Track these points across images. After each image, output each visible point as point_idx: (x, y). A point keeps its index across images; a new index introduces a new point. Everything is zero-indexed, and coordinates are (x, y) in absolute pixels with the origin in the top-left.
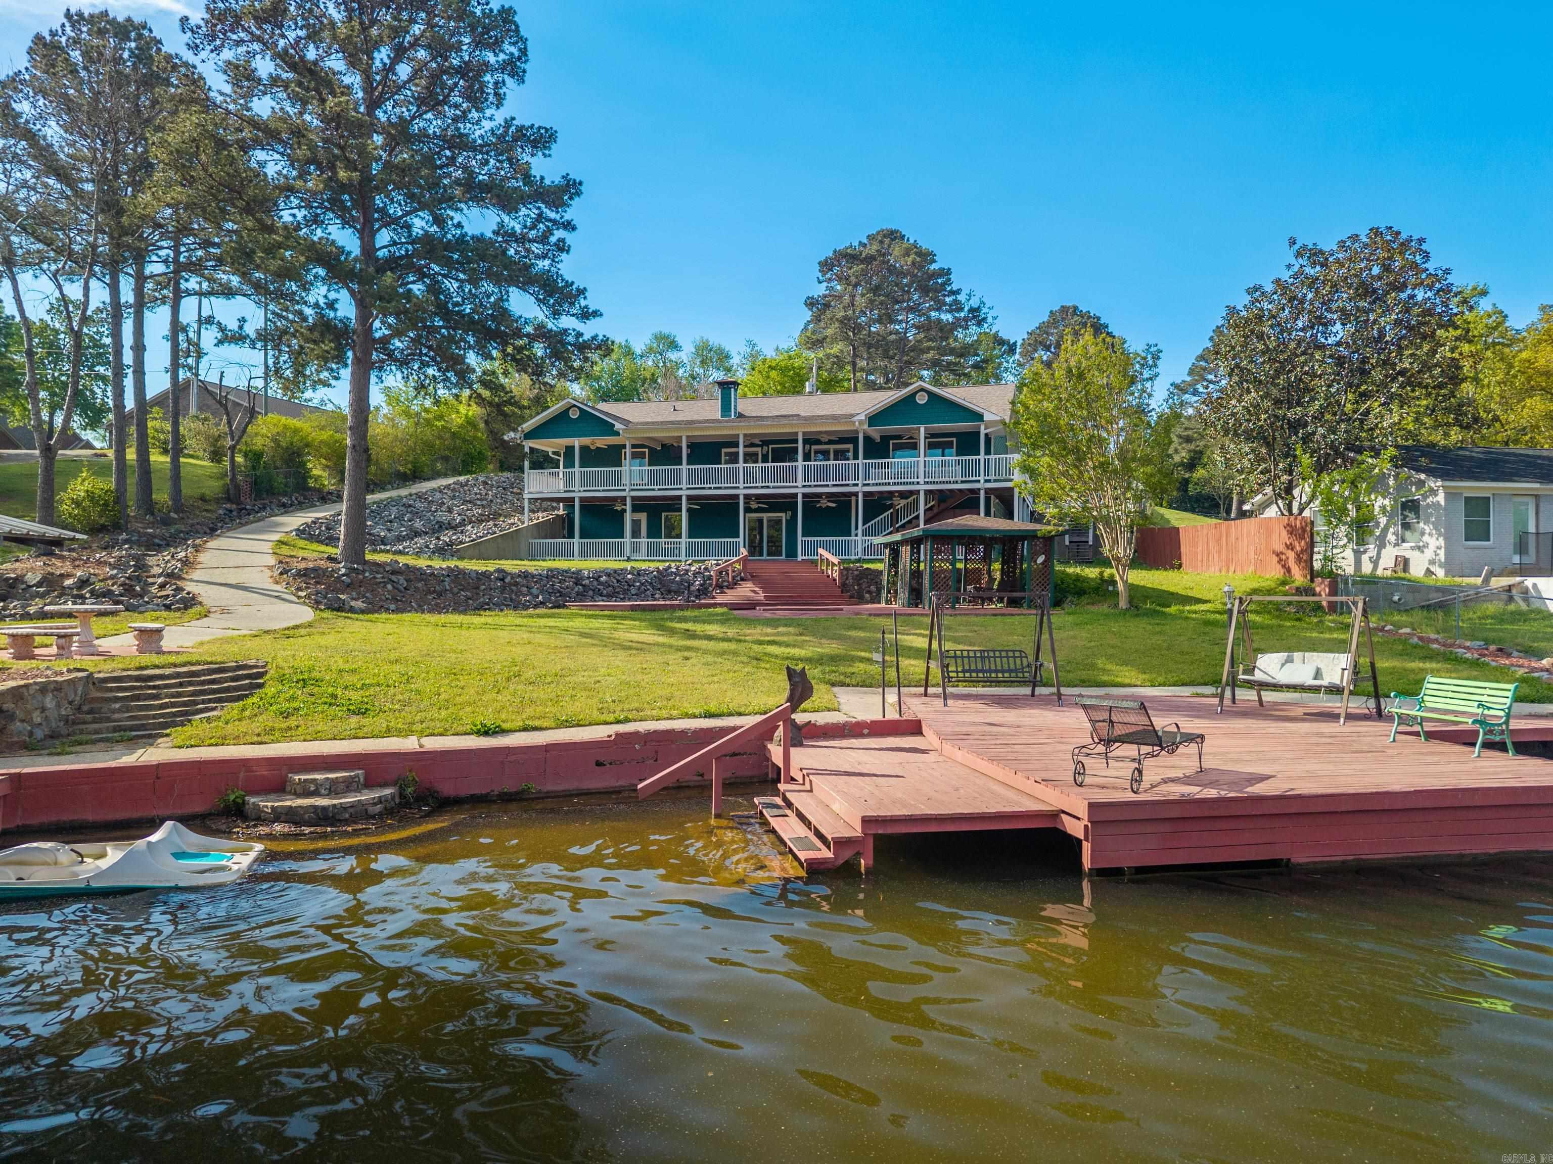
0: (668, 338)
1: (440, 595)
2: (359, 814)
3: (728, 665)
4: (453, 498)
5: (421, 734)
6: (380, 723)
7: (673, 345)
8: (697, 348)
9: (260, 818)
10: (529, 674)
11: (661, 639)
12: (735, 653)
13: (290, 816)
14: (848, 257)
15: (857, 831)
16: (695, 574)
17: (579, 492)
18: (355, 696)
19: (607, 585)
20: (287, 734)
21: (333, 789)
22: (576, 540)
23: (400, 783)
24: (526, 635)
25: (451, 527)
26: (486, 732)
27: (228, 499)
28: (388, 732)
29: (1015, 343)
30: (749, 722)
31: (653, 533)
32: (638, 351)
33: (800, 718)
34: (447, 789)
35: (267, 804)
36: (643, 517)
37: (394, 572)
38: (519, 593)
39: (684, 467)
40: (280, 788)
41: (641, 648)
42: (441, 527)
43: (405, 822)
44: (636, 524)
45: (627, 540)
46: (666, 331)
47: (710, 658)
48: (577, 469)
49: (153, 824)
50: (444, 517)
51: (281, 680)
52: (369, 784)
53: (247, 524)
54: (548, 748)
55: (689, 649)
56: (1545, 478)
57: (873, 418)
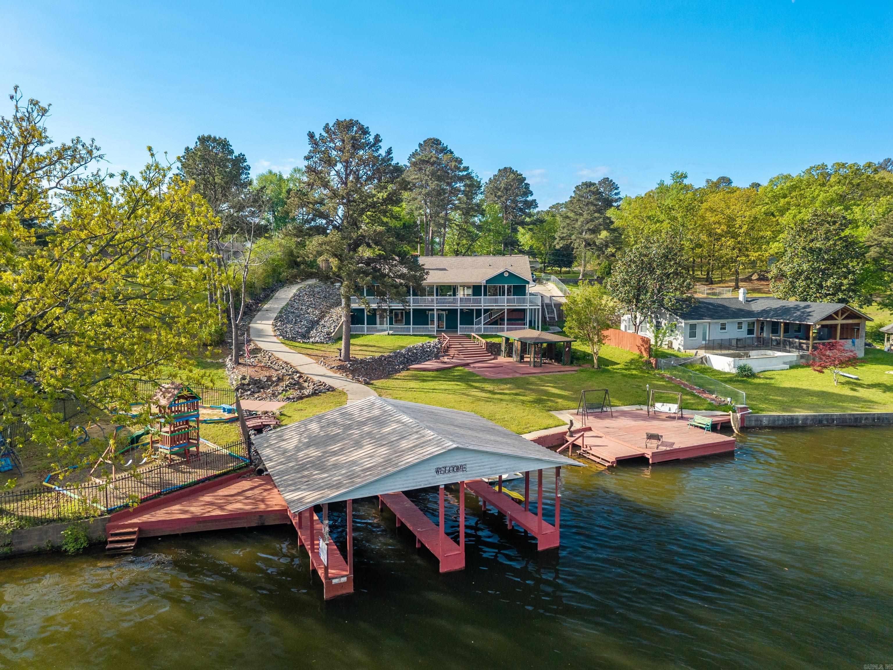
4: (302, 305)
15: (614, 460)
16: (433, 347)
19: (411, 356)
22: (365, 326)
25: (317, 323)
31: (391, 322)
37: (361, 363)
42: (313, 323)
45: (387, 326)
48: (365, 297)
50: (309, 317)
56: (712, 317)
57: (487, 281)
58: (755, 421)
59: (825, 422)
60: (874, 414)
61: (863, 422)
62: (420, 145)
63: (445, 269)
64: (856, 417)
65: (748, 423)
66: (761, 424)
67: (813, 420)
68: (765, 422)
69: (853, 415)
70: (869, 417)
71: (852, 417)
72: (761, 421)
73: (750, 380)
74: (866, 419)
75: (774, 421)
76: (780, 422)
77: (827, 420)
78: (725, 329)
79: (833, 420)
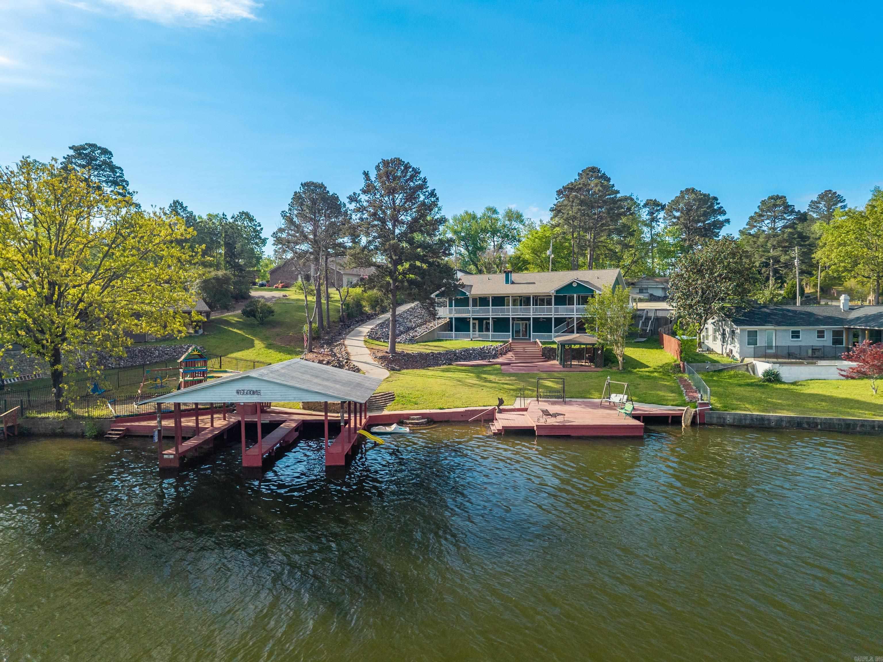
0: (492, 209)
1: (416, 362)
2: (422, 424)
3: (492, 391)
4: (411, 315)
5: (430, 409)
6: (420, 406)
7: (495, 211)
8: (507, 213)
9: (406, 424)
10: (447, 395)
11: (477, 382)
12: (495, 387)
13: (411, 423)
14: (570, 188)
15: (501, 428)
16: (493, 349)
17: (455, 315)
18: (414, 400)
19: (464, 355)
20: (405, 408)
21: (417, 419)
22: (454, 332)
23: (427, 418)
24: (444, 381)
25: (413, 329)
26: (441, 409)
27: (341, 321)
28: (423, 409)
29: (665, 205)
30: (490, 408)
31: (480, 330)
32: (479, 216)
33: (501, 407)
34: (436, 420)
35: (408, 421)
36: (477, 322)
37: (404, 356)
38: (438, 360)
39: (491, 307)
40: (408, 419)
41: (472, 386)
42: (409, 329)
43: (429, 425)
44: (474, 324)
45: (471, 332)
46: (491, 206)
47: (488, 389)
48: (453, 307)
49: (392, 424)
50: (409, 325)
51: (398, 396)
52: (423, 418)
53: (350, 332)
54: (453, 413)
55: (484, 386)
56: (778, 324)
57: (557, 291)
58: (718, 418)
59: (806, 426)
60: (874, 421)
61: (858, 429)
62: (579, 174)
63: (534, 283)
64: (848, 422)
65: (708, 420)
66: (724, 422)
67: (789, 422)
68: (729, 420)
69: (844, 420)
70: (866, 423)
71: (843, 423)
72: (724, 419)
73: (771, 385)
74: (862, 426)
75: (740, 420)
76: (748, 422)
77: (808, 423)
78: (798, 337)
79: (817, 424)
